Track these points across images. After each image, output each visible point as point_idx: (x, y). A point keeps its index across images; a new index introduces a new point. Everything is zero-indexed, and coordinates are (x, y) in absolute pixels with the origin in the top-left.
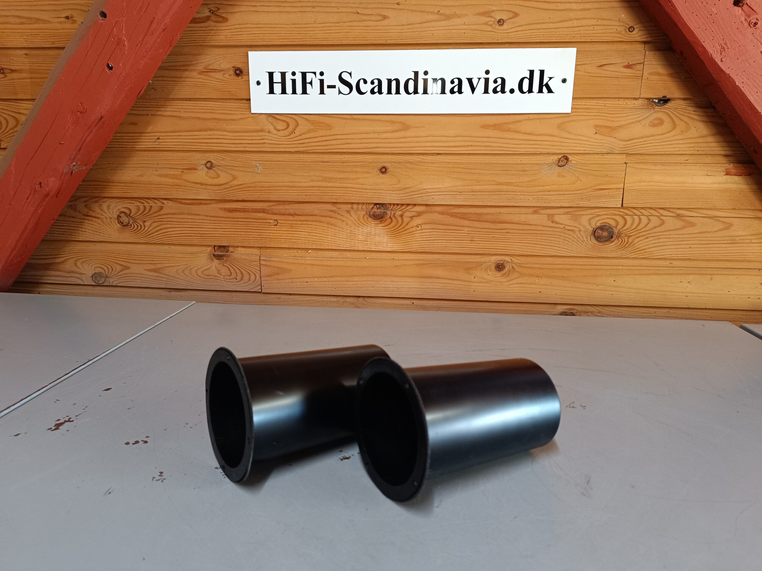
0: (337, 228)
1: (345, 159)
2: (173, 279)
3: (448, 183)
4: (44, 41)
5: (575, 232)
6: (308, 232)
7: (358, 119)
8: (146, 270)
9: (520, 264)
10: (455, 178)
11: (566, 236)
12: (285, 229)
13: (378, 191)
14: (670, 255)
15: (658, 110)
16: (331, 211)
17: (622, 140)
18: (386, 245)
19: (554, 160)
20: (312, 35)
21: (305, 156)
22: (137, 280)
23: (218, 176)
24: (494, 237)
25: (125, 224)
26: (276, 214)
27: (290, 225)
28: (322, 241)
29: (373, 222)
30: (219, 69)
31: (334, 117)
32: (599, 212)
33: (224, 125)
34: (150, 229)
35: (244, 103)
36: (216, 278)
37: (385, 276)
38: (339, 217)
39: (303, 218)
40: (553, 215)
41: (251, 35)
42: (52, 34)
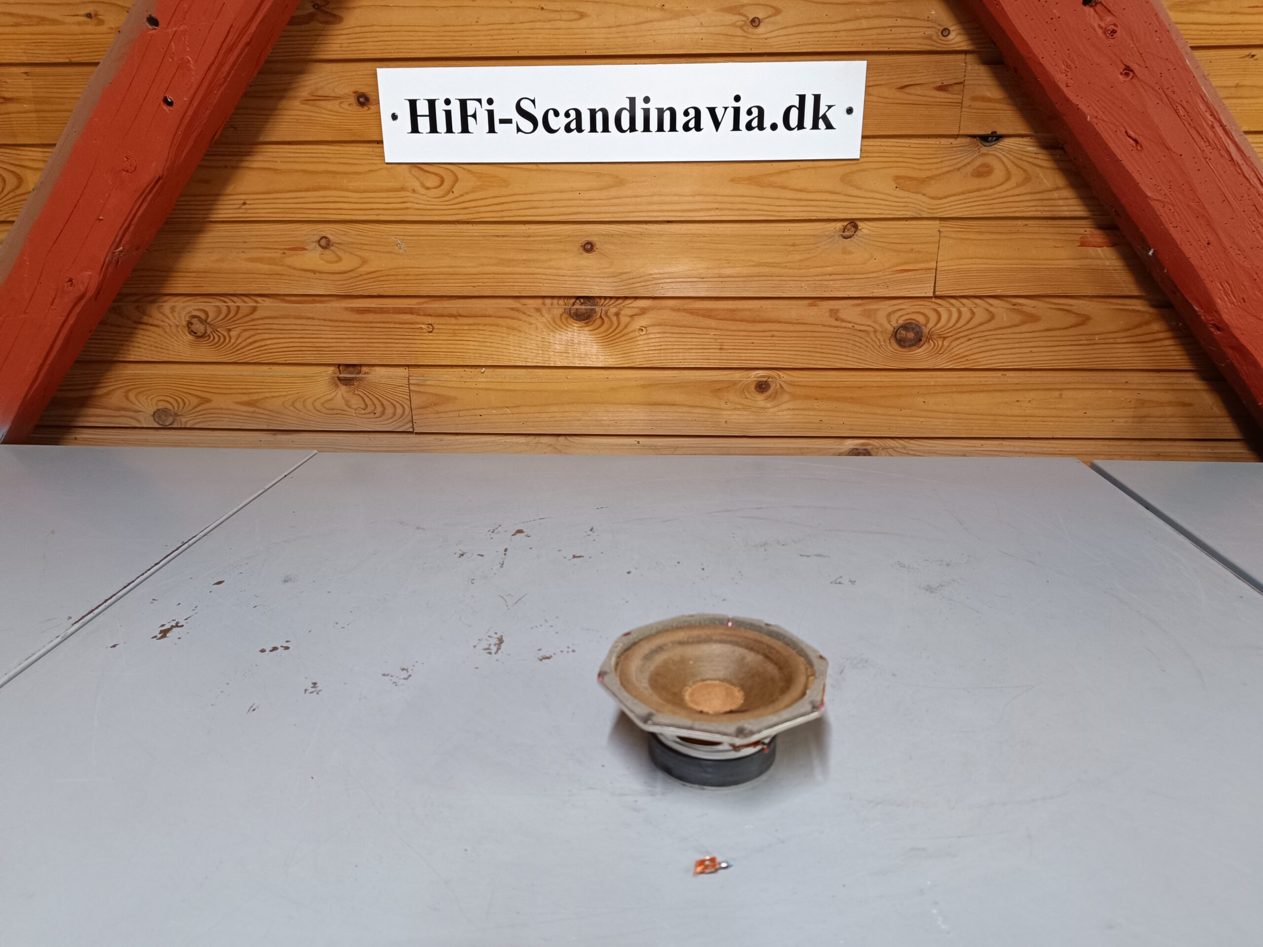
0: (522, 334)
1: (530, 231)
2: (279, 415)
3: (683, 266)
4: (55, 52)
5: (868, 334)
6: (479, 341)
7: (549, 170)
8: (237, 403)
9: (791, 381)
10: (694, 257)
11: (857, 339)
12: (446, 338)
13: (581, 279)
14: (1003, 363)
15: (985, 152)
16: (512, 309)
17: (933, 198)
18: (596, 358)
19: (837, 228)
20: (472, 42)
21: (469, 227)
22: (222, 419)
23: (340, 259)
24: (753, 343)
25: (199, 334)
26: (430, 315)
27: (452, 332)
28: (500, 354)
29: (576, 325)
30: (333, 95)
31: (512, 168)
32: (901, 303)
33: (345, 181)
34: (239, 342)
35: (373, 147)
36: (343, 412)
37: (596, 403)
38: (524, 317)
39: (471, 321)
40: (838, 310)
41: (379, 43)
42: (66, 41)
